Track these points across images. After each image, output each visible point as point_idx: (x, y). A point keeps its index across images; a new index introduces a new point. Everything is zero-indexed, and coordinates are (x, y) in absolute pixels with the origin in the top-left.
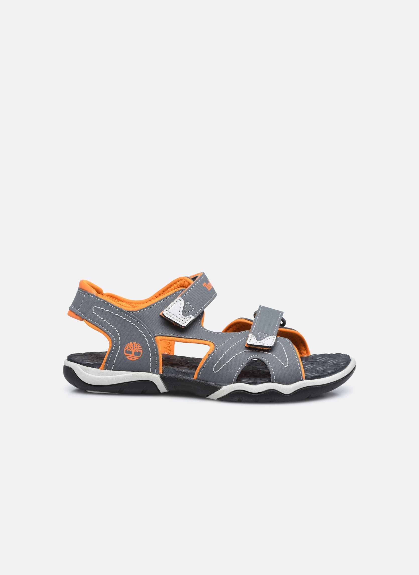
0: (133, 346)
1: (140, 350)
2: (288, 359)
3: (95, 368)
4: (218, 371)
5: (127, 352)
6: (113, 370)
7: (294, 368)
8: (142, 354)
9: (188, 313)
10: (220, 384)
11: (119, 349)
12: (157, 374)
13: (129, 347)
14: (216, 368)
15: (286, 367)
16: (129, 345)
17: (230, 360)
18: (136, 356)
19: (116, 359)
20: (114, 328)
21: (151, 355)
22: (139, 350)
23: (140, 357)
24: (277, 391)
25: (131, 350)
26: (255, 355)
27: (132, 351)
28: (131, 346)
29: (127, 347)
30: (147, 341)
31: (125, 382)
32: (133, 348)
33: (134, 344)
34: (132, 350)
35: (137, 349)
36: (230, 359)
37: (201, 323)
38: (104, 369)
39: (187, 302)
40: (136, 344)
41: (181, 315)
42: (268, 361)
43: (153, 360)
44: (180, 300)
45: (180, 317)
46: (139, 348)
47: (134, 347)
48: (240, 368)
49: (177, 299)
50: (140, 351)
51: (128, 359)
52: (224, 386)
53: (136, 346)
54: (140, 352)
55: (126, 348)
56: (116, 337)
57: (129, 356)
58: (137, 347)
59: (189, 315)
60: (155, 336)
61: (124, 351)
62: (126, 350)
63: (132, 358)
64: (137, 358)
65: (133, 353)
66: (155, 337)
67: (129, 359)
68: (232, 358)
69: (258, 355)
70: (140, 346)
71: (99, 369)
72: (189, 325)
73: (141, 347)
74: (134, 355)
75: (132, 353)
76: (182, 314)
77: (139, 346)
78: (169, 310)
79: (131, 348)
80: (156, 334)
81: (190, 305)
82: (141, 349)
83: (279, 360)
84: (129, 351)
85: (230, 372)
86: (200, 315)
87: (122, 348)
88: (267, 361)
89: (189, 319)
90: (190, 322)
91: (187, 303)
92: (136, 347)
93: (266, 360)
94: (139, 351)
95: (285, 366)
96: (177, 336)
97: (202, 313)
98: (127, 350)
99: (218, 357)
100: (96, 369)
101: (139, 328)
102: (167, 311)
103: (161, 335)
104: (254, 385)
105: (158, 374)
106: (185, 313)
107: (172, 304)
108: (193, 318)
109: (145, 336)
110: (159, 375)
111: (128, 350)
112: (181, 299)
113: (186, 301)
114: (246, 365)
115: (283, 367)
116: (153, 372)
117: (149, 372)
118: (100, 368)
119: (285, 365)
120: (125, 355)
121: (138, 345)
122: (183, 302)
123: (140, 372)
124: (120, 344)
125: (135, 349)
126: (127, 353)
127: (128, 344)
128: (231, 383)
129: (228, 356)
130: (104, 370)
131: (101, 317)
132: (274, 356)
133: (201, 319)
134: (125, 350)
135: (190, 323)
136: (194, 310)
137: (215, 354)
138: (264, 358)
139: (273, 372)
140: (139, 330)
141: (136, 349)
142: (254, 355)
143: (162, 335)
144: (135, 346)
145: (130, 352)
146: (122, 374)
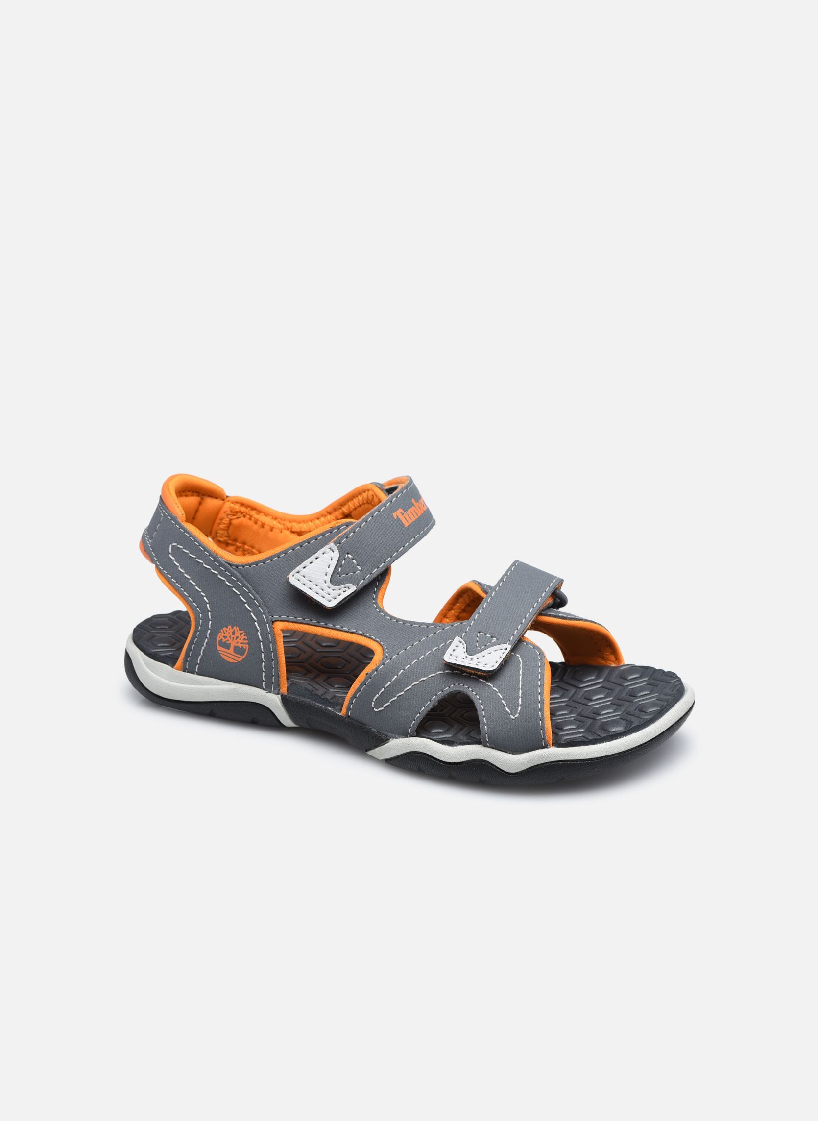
0: (234, 633)
1: (245, 644)
2: (522, 701)
3: (168, 664)
4: (382, 709)
5: (222, 644)
6: (198, 674)
7: (529, 722)
8: (248, 653)
9: (346, 578)
10: (386, 733)
11: (208, 636)
12: (276, 694)
13: (225, 635)
14: (379, 703)
15: (514, 718)
16: (225, 631)
17: (406, 690)
18: (237, 654)
19: (202, 654)
20: (202, 593)
21: (263, 657)
22: (243, 643)
23: (244, 657)
24: (492, 765)
25: (228, 640)
26: (459, 684)
27: (230, 644)
28: (229, 633)
29: (223, 635)
30: (258, 627)
31: (219, 700)
32: (233, 638)
33: (234, 630)
34: (230, 641)
35: (240, 642)
36: (406, 687)
37: (377, 597)
38: (180, 670)
39: (348, 554)
40: (239, 632)
41: (329, 584)
42: (480, 701)
43: (269, 668)
44: (331, 549)
45: (325, 586)
46: (243, 640)
47: (235, 637)
48: (423, 708)
49: (326, 549)
50: (244, 646)
51: (223, 659)
52: (393, 738)
53: (239, 635)
54: (245, 648)
55: (220, 636)
56: (205, 611)
57: (225, 653)
58: (240, 637)
59: (347, 583)
60: (274, 620)
61: (216, 640)
62: (220, 639)
63: (229, 656)
64: (240, 660)
65: (232, 648)
66: (273, 622)
67: (226, 659)
68: (411, 687)
69: (466, 683)
70: (245, 636)
71: (173, 669)
72: (342, 605)
73: (246, 638)
74: (235, 652)
75: (230, 647)
76: (331, 581)
77: (243, 636)
78: (303, 572)
79: (228, 638)
80: (276, 617)
81: (354, 561)
82: (247, 641)
83: (503, 701)
84: (225, 642)
85: (404, 714)
86: (378, 576)
87: (214, 635)
88: (479, 699)
89: (344, 592)
90: (345, 598)
91: (348, 557)
92: (237, 638)
93: (478, 697)
94: (242, 645)
95: (512, 717)
96: (318, 624)
97: (385, 574)
98: (222, 640)
99: (383, 681)
100: (168, 667)
101: (244, 600)
102: (298, 572)
103: (285, 619)
104: (449, 746)
105: (278, 694)
106: (336, 579)
107: (312, 558)
108: (353, 589)
109: (254, 617)
110: (279, 696)
111: (224, 640)
112: (335, 548)
113: (343, 552)
114: (437, 704)
115: (507, 718)
116: (268, 689)
117: (261, 687)
118: (175, 666)
119: (512, 714)
120: (218, 649)
121: (242, 633)
122: (336, 555)
123: (246, 684)
124: (210, 626)
125: (236, 642)
126: (221, 646)
127: (224, 628)
128: (406, 735)
129: (404, 682)
130: (181, 672)
131: (181, 568)
132: (496, 691)
133: (378, 588)
134: (218, 639)
135: (347, 600)
136: (361, 571)
137: (378, 673)
138: (474, 693)
139: (486, 727)
140: (245, 603)
141: (238, 640)
142: (457, 684)
143: (287, 620)
144: (236, 635)
145: (227, 646)
146: (214, 685)
